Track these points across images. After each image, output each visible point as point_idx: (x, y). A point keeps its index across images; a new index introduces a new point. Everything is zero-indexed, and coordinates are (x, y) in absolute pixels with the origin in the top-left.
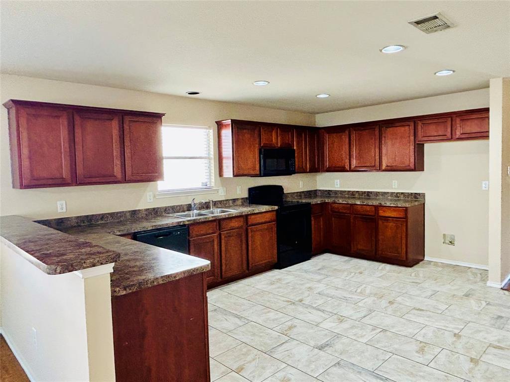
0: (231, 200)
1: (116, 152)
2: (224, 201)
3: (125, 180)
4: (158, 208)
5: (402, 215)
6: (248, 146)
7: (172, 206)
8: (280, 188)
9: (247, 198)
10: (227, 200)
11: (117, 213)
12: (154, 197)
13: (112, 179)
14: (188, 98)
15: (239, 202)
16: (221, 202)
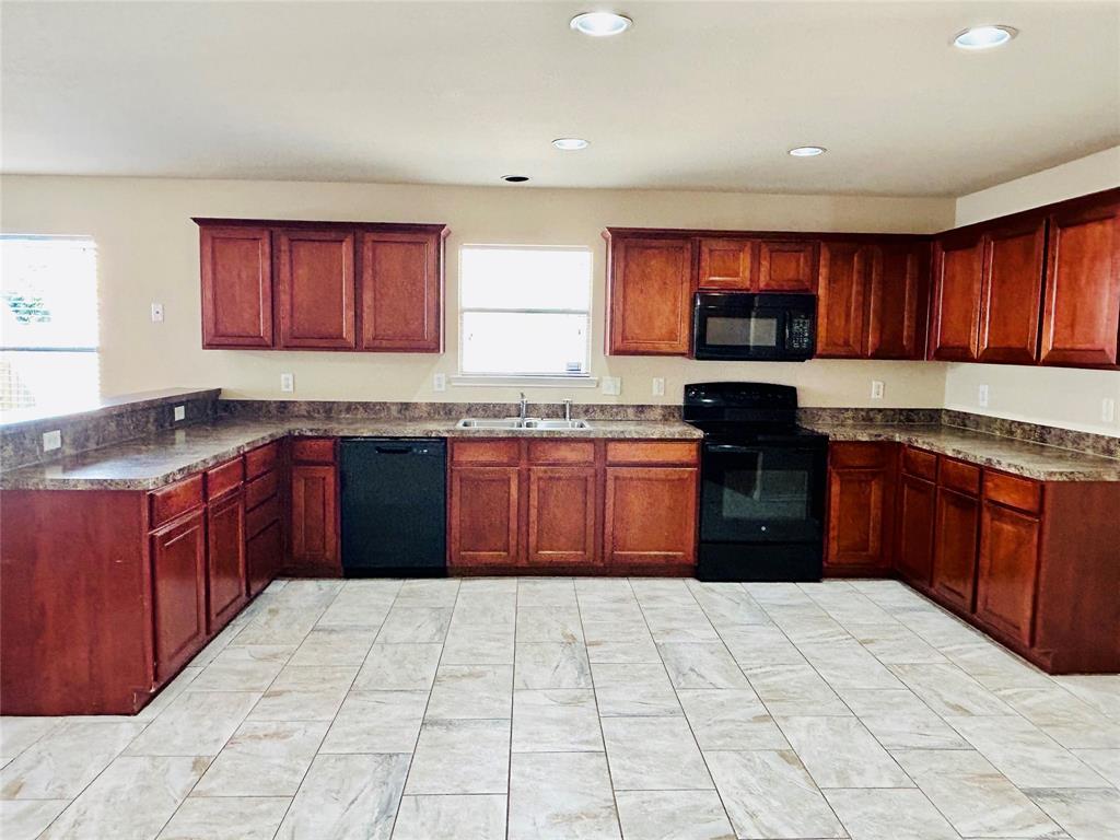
0: (633, 406)
1: (347, 298)
2: (612, 407)
3: (358, 346)
4: (454, 404)
5: (1029, 503)
6: (656, 286)
7: (484, 405)
8: (790, 393)
9: (679, 407)
10: (622, 406)
11: (375, 404)
12: (449, 382)
13: (338, 343)
14: (508, 187)
15: (658, 414)
16: (603, 408)
